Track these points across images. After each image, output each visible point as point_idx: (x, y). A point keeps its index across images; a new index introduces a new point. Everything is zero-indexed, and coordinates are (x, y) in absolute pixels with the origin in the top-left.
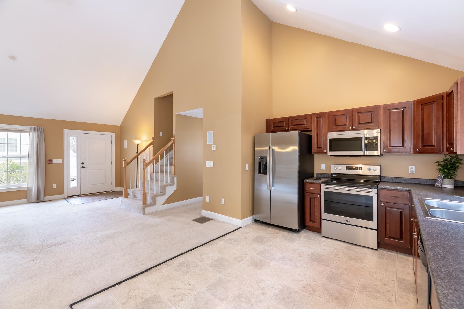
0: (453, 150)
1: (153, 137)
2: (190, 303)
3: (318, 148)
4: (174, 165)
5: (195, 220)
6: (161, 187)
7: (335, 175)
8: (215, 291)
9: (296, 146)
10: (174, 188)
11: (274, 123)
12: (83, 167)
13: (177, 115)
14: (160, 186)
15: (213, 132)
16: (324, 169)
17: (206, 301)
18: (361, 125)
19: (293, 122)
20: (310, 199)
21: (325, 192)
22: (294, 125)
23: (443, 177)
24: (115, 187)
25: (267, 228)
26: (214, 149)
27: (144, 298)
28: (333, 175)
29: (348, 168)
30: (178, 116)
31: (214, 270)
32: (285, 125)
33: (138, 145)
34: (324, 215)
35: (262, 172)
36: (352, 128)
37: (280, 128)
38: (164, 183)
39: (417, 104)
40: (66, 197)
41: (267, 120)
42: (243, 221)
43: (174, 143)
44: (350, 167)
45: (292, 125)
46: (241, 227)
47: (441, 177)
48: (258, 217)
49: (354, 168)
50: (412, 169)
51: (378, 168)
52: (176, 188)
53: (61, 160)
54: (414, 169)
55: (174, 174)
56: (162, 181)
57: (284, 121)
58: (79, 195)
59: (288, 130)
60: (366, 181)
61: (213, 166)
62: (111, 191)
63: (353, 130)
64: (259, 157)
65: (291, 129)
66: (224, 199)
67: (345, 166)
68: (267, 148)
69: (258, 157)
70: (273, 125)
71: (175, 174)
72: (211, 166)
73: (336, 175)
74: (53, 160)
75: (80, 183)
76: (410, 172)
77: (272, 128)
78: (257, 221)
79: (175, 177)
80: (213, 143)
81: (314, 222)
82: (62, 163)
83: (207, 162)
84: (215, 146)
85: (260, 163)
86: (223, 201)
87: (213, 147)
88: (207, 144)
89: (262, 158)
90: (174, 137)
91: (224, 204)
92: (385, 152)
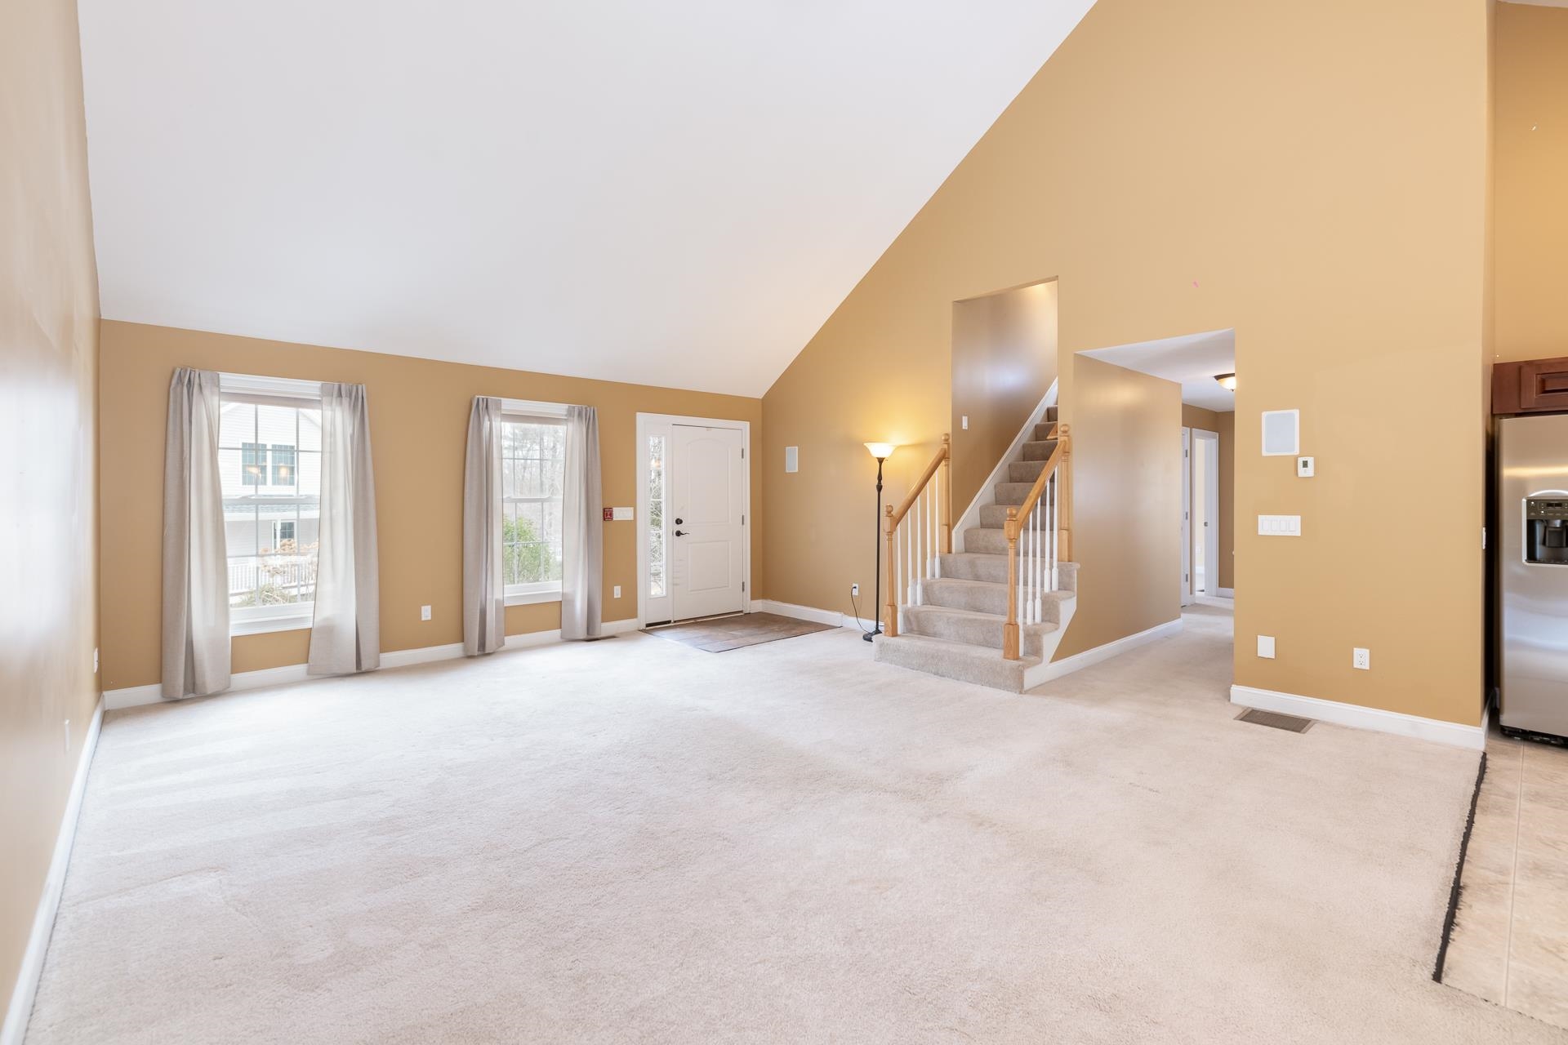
1: (947, 434)
4: (1068, 530)
6: (1044, 603)
10: (1072, 604)
12: (679, 534)
14: (1041, 598)
15: (1296, 413)
24: (752, 598)
26: (1309, 472)
30: (1084, 362)
33: (881, 461)
35: (1541, 556)
38: (1046, 588)
40: (643, 627)
41: (1499, 368)
43: (1067, 453)
46: (1485, 753)
52: (1077, 606)
53: (632, 509)
55: (1066, 560)
58: (669, 622)
61: (1298, 534)
62: (741, 612)
64: (1529, 501)
66: (1367, 647)
69: (1524, 500)
70: (1542, 382)
71: (1070, 561)
72: (1289, 534)
74: (614, 509)
75: (673, 584)
77: (1535, 396)
79: (1073, 569)
80: (1297, 452)
82: (632, 518)
83: (1261, 517)
84: (1311, 460)
85: (1531, 525)
86: (1361, 658)
87: (1300, 464)
88: (1265, 453)
89: (1550, 505)
90: (1065, 432)
91: (1367, 667)
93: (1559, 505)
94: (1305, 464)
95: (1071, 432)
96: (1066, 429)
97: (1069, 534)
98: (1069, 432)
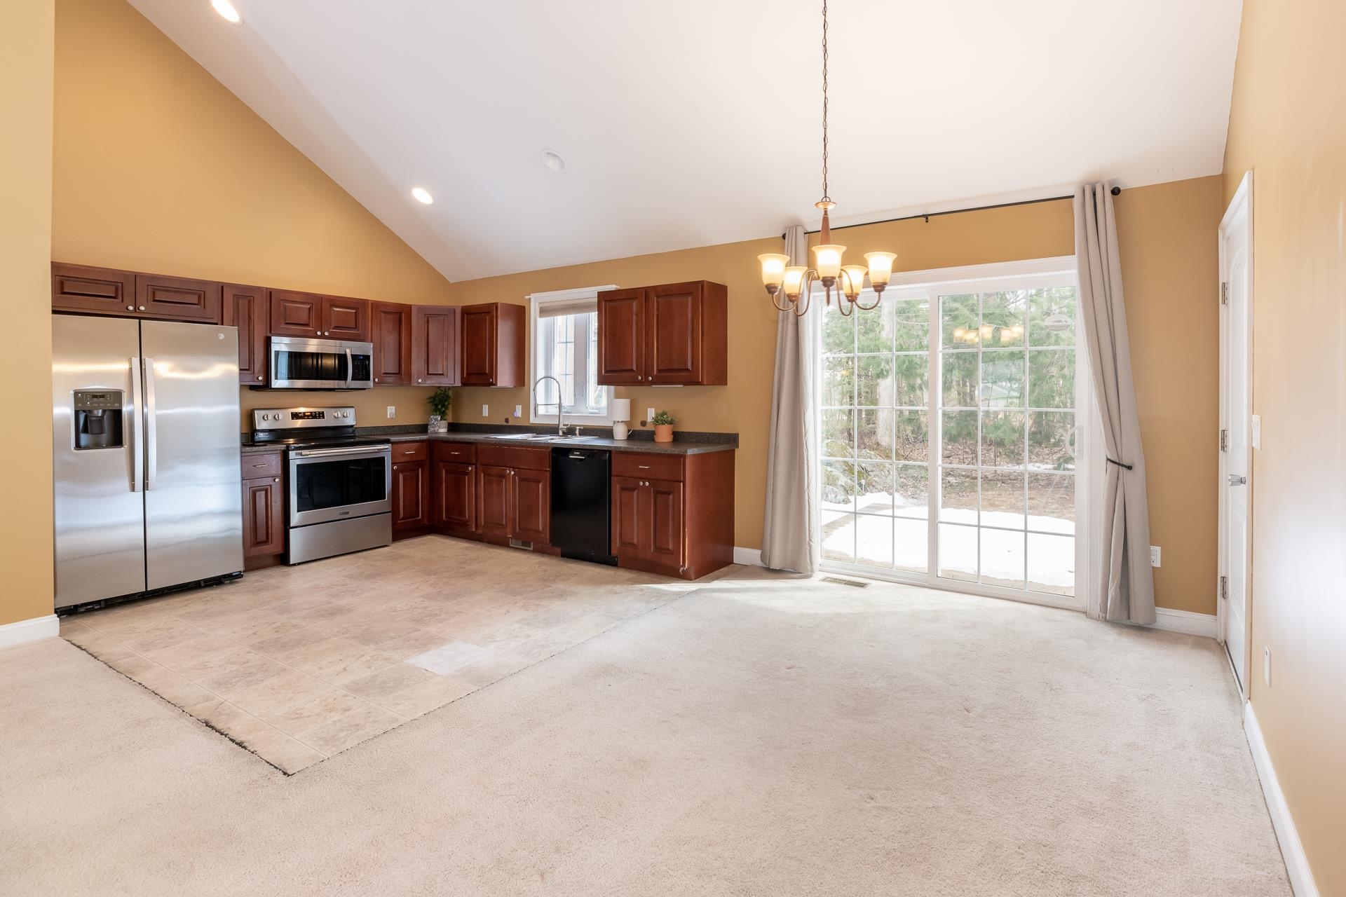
7: (266, 435)
9: (232, 362)
11: (66, 279)
18: (337, 331)
20: (255, 493)
21: (297, 466)
23: (439, 418)
28: (259, 434)
29: (295, 416)
32: (123, 295)
34: (297, 518)
35: (89, 443)
36: (323, 333)
41: (57, 266)
44: (300, 413)
46: (61, 637)
49: (308, 416)
50: (391, 410)
51: (351, 412)
54: (394, 412)
59: (136, 313)
63: (322, 337)
64: (75, 392)
65: (147, 311)
67: (288, 412)
69: (72, 393)
70: (61, 284)
76: (389, 417)
81: (265, 543)
85: (77, 415)
89: (95, 396)
92: (377, 383)
93: (102, 396)
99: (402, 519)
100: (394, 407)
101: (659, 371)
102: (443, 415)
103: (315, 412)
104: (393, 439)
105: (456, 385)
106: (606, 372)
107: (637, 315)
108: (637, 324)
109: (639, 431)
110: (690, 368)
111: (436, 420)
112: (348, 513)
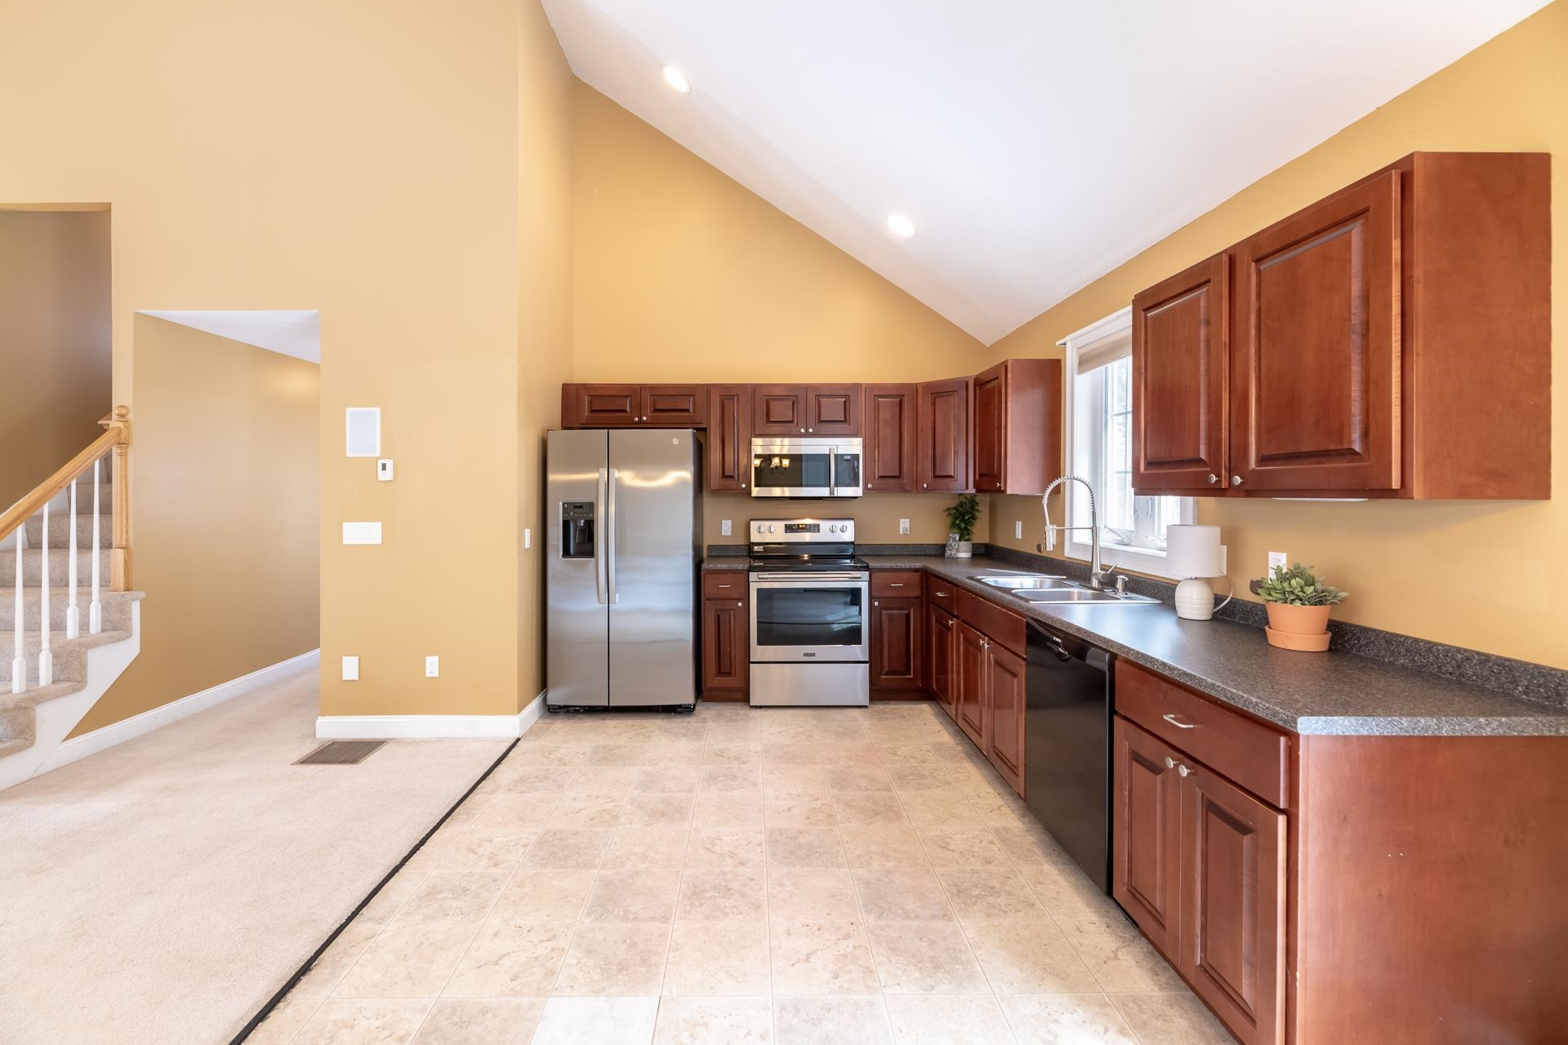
0: (1000, 486)
2: (583, 967)
3: (724, 476)
4: (125, 548)
5: (306, 761)
6: (56, 655)
7: (760, 549)
8: (624, 911)
9: (686, 469)
10: (128, 651)
11: (593, 398)
13: (140, 318)
14: (51, 649)
15: (377, 411)
16: (729, 534)
17: (625, 941)
18: (823, 425)
19: (654, 402)
20: (719, 617)
21: (759, 590)
22: (656, 410)
23: (958, 538)
25: (600, 722)
26: (387, 475)
27: (409, 1035)
28: (756, 548)
29: (789, 529)
30: (148, 324)
31: (560, 868)
32: (631, 408)
34: (758, 652)
35: (572, 552)
36: (807, 430)
37: (613, 415)
38: (72, 632)
39: (923, 392)
41: (566, 388)
42: (521, 717)
43: (123, 444)
44: (794, 525)
45: (652, 410)
46: (518, 740)
47: (955, 538)
48: (556, 696)
49: (803, 529)
50: (904, 524)
51: (850, 525)
52: (138, 651)
54: (908, 526)
55: (122, 587)
56: (58, 626)
57: (627, 396)
59: (641, 425)
60: (814, 558)
61: (379, 541)
63: (807, 435)
64: (564, 504)
65: (649, 421)
66: (436, 655)
67: (781, 525)
68: (594, 476)
69: (561, 503)
70: (591, 403)
71: (127, 589)
72: (372, 542)
73: (761, 547)
76: (901, 532)
77: (586, 414)
78: (553, 711)
79: (133, 600)
80: (378, 454)
81: (728, 674)
83: (345, 525)
84: (389, 463)
85: (566, 524)
86: (432, 666)
87: (380, 467)
88: (349, 454)
89: (576, 507)
90: (122, 416)
91: (436, 674)
92: (869, 489)
93: (581, 507)
94: (384, 467)
95: (130, 417)
96: (124, 412)
97: (127, 551)
98: (128, 417)
99: (886, 674)
100: (908, 520)
101: (1263, 460)
102: (965, 534)
103: (810, 525)
104: (872, 564)
105: (968, 492)
106: (1149, 464)
107: (1208, 323)
108: (1208, 347)
109: (1245, 603)
110: (1357, 447)
111: (954, 540)
112: (814, 655)
